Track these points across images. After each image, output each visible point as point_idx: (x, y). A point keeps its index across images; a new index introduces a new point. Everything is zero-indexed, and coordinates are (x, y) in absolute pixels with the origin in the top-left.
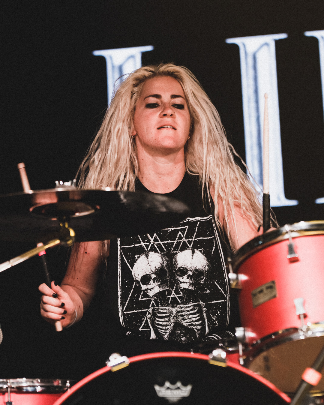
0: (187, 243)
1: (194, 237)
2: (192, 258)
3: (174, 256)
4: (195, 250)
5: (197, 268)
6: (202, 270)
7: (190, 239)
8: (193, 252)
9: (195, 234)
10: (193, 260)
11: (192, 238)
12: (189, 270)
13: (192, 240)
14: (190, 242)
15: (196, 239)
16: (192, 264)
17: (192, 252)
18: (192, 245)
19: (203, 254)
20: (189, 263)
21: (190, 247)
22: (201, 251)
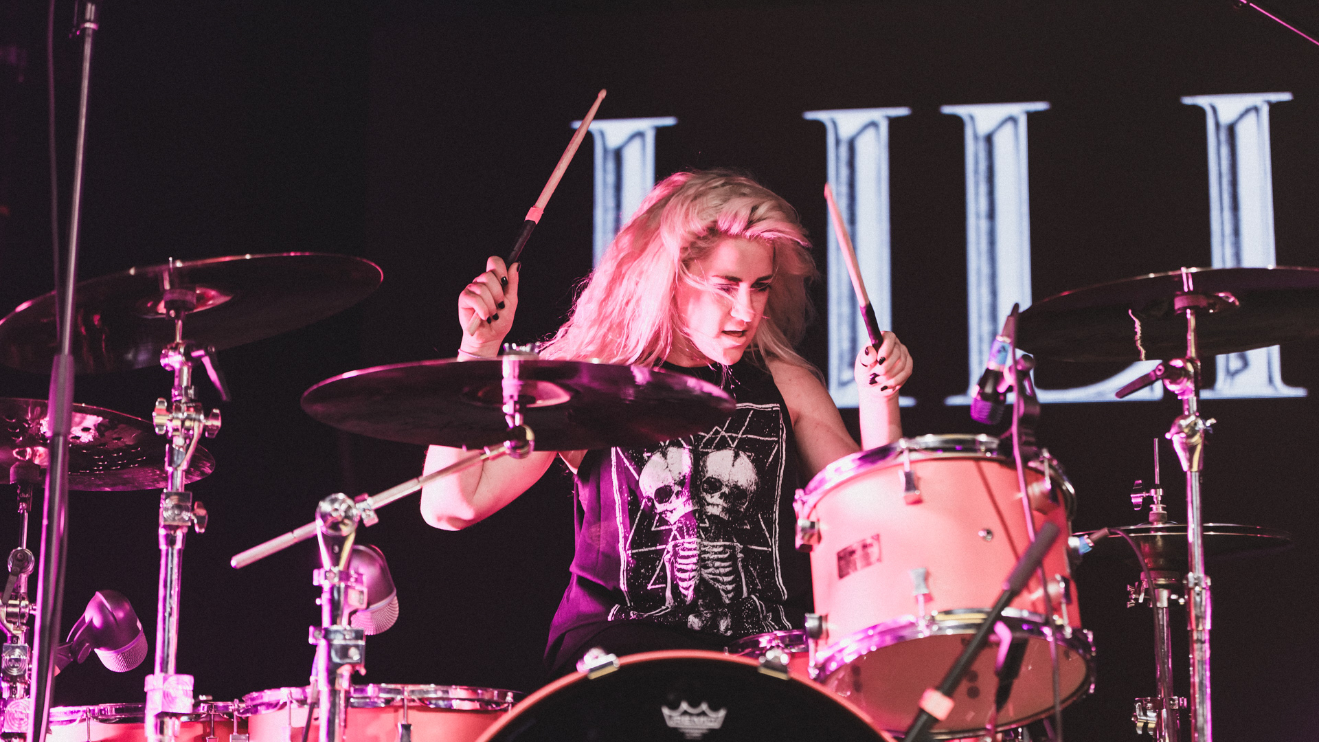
0: (728, 439)
1: (741, 433)
2: (733, 465)
3: (703, 457)
4: (740, 452)
5: (739, 484)
6: (747, 488)
7: (734, 435)
8: (736, 456)
9: (744, 428)
10: (734, 470)
11: (738, 434)
12: (724, 484)
13: (736, 437)
14: (733, 439)
15: (744, 436)
16: (731, 476)
17: (734, 455)
18: (736, 443)
19: (752, 462)
20: (727, 473)
21: (732, 445)
22: (749, 457)
